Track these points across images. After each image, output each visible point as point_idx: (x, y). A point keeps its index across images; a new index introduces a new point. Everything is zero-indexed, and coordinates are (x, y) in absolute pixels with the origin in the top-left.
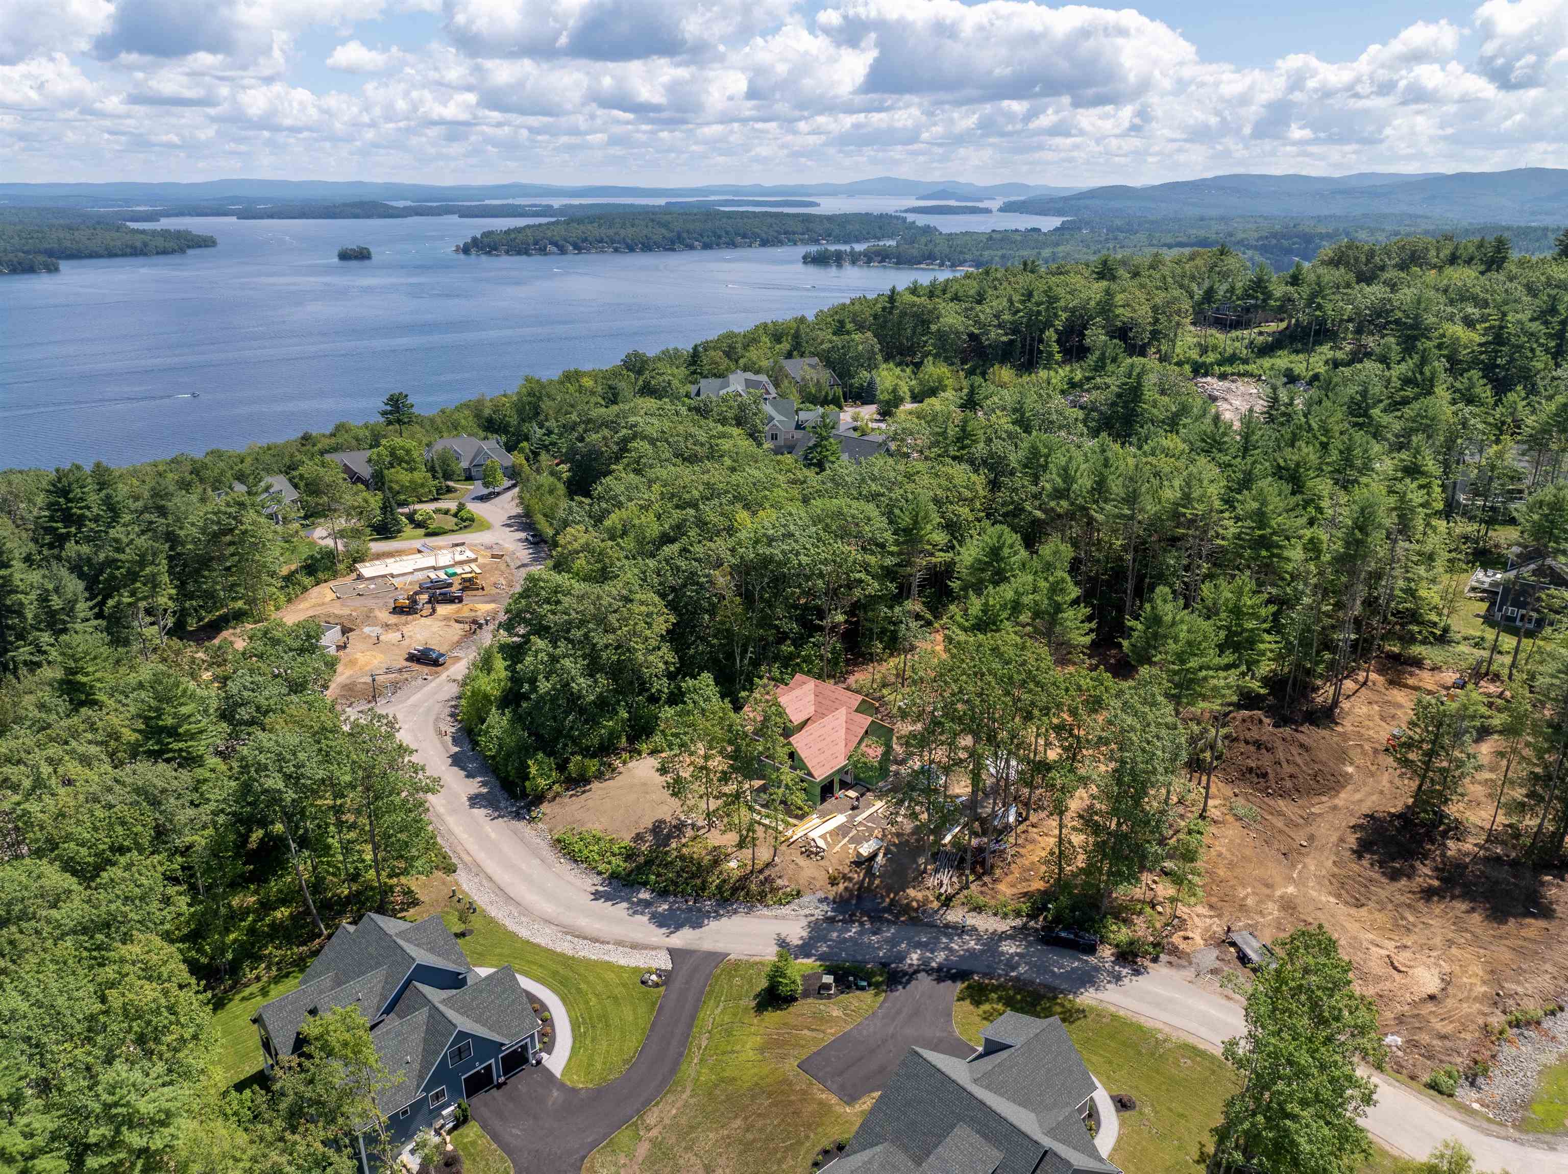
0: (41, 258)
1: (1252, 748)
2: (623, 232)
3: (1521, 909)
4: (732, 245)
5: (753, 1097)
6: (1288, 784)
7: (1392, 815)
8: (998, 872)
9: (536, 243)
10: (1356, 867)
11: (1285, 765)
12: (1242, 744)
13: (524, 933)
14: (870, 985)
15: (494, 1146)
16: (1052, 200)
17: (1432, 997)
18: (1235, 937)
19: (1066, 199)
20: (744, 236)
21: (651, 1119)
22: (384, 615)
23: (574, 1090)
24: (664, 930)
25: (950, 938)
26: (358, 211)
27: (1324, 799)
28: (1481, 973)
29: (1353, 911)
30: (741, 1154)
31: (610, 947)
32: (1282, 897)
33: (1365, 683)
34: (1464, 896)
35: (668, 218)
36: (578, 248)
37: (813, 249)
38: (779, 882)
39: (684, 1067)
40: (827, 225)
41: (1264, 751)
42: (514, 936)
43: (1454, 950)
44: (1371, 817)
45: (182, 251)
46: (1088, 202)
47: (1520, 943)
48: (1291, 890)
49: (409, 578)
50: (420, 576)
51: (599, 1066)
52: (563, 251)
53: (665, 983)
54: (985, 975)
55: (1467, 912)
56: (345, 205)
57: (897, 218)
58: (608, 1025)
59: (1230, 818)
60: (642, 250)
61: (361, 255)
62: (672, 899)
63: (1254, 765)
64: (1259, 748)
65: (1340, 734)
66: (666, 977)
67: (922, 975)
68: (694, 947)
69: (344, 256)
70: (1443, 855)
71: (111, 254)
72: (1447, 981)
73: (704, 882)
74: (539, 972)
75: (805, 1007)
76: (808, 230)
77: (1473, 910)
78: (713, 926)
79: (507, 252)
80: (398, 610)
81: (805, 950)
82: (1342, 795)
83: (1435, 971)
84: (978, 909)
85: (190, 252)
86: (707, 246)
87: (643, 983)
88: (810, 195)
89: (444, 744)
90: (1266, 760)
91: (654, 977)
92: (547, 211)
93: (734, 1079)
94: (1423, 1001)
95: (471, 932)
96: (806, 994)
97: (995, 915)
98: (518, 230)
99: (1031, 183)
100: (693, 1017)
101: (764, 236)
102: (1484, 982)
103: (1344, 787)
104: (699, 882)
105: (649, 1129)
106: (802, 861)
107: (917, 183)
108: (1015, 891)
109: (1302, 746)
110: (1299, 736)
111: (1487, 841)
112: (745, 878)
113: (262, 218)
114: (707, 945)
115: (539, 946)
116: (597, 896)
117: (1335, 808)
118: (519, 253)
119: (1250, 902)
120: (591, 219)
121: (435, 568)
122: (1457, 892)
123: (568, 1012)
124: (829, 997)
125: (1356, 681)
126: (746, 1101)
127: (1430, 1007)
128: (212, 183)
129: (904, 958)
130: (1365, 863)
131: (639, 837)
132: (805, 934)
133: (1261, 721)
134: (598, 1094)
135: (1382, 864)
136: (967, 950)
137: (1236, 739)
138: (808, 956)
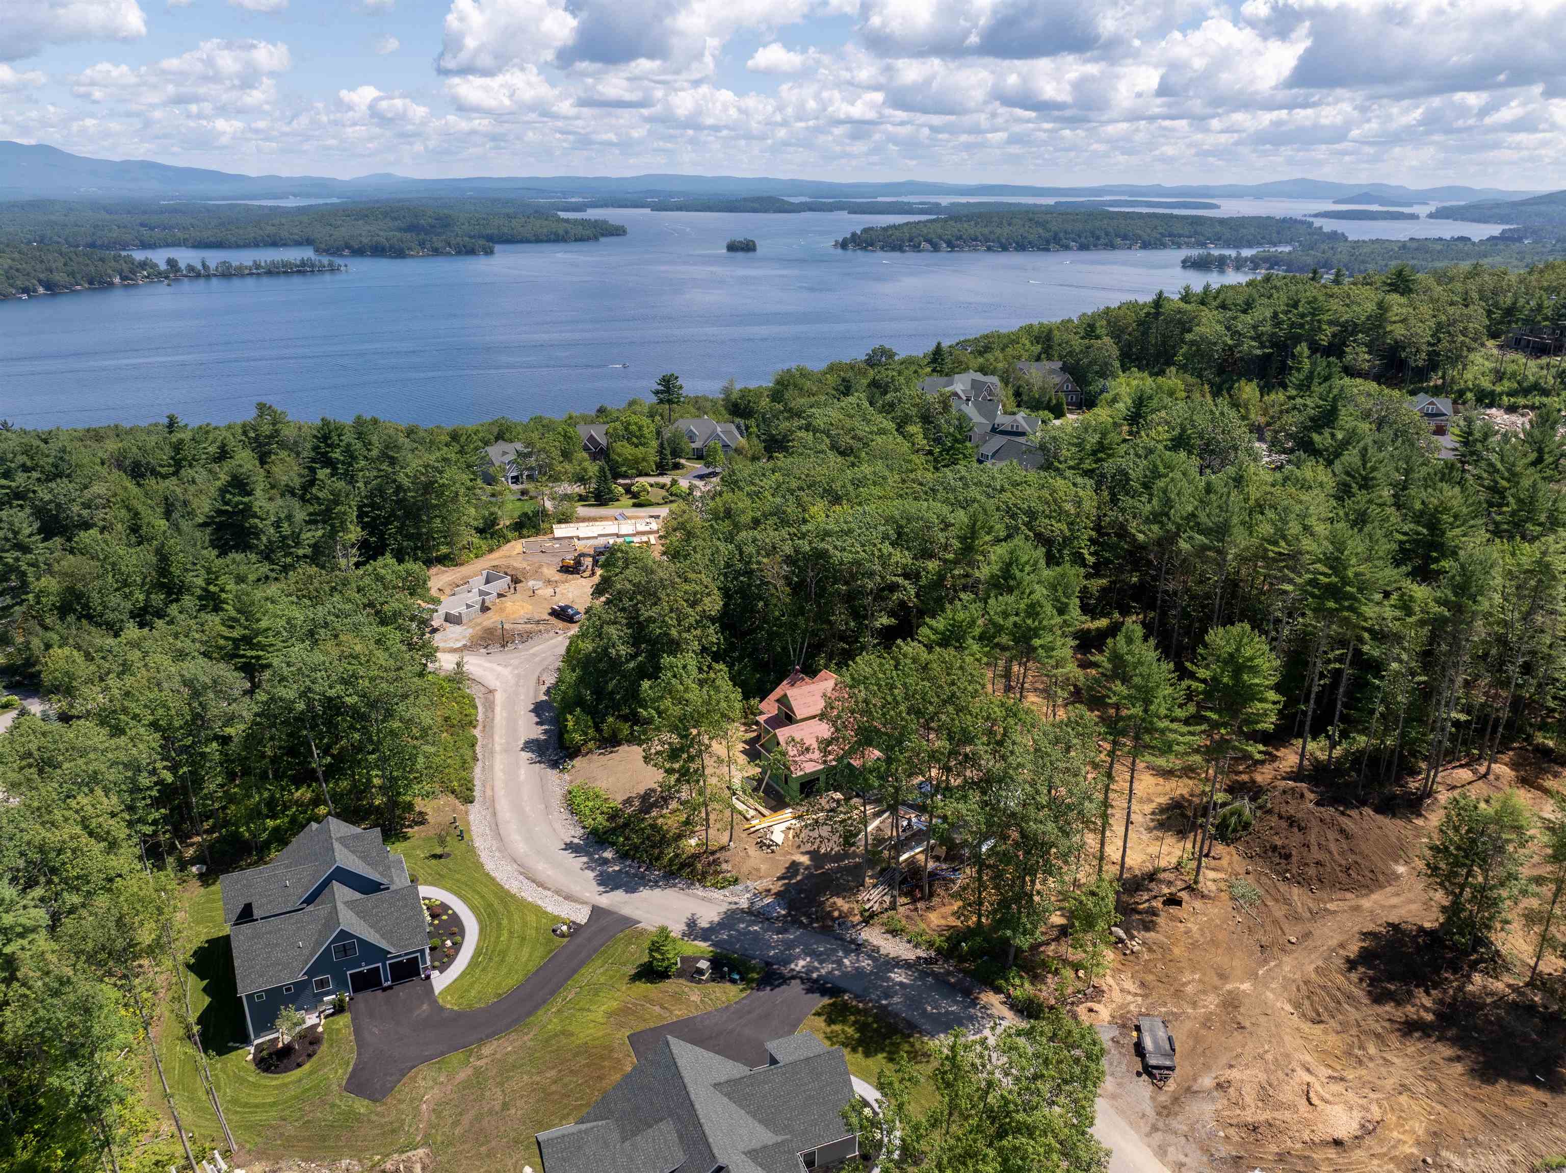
0: (482, 242)
1: (1284, 824)
2: (998, 231)
3: (1525, 1073)
4: (1111, 246)
5: (576, 1055)
6: (1312, 871)
7: (1421, 929)
8: (935, 901)
9: (911, 240)
10: (1340, 979)
11: (1314, 848)
12: (1275, 818)
13: (490, 866)
14: (742, 979)
15: (352, 1038)
16: (1498, 205)
17: (1337, 1143)
18: (1145, 1024)
19: (1514, 204)
20: (1125, 238)
21: (486, 1050)
22: (551, 572)
23: (441, 1009)
24: (601, 889)
25: (847, 953)
26: (756, 205)
27: (1349, 895)
28: (1420, 1133)
29: (1306, 1027)
30: (538, 1101)
31: (549, 893)
32: (1230, 992)
33: (1485, 776)
34: (1454, 1041)
35: (1048, 217)
36: (951, 246)
37: (1195, 253)
38: (724, 866)
39: (540, 1012)
40: (1218, 228)
41: (1296, 830)
42: (479, 866)
43: (1404, 1099)
44: (1395, 927)
45: (596, 238)
46: (1543, 208)
47: (1497, 1110)
48: (1246, 986)
49: (591, 542)
50: (602, 541)
51: (473, 993)
52: (936, 248)
53: (570, 935)
54: (856, 997)
55: (1450, 1060)
56: (745, 200)
57: (1302, 222)
58: (502, 961)
59: (1224, 896)
60: (1016, 249)
61: (748, 247)
62: (628, 863)
63: (1279, 843)
64: (1291, 825)
65: (1417, 828)
66: (576, 929)
67: (796, 983)
68: (616, 909)
69: (732, 247)
70: (1461, 989)
71: (538, 240)
72: (1369, 1130)
73: (661, 853)
74: (477, 901)
75: (670, 985)
76: (1196, 233)
77: (1458, 1059)
78: (645, 894)
79: (882, 248)
80: (566, 569)
81: (705, 934)
82: (1375, 897)
83: (1357, 1115)
84: (894, 932)
85: (603, 240)
86: (1083, 247)
87: (554, 931)
88: (1212, 197)
89: (536, 691)
90: (1295, 839)
91: (565, 928)
92: (934, 208)
93: (572, 1035)
94: (1325, 1144)
95: (448, 855)
96: (680, 974)
97: (909, 942)
98: (895, 227)
99: (1477, 187)
100: (575, 971)
101: (1146, 238)
102: (1418, 1143)
103: (1382, 887)
104: (657, 851)
105: (479, 1058)
106: (753, 851)
107: (1340, 186)
108: (943, 922)
109: (1342, 831)
110: (1343, 820)
111: (1527, 985)
112: (695, 857)
113: (672, 210)
114: (626, 911)
115: (493, 879)
116: (570, 847)
117: (1357, 908)
118: (893, 249)
119: (1189, 989)
120: (969, 218)
121: (618, 536)
122: (1449, 1034)
123: (479, 940)
124: (699, 982)
125: (1474, 772)
126: (569, 1056)
127: (1332, 1153)
128: (637, 178)
129: (790, 963)
130: (1354, 976)
131: (628, 801)
132: (716, 919)
133: (1302, 796)
134: (457, 1017)
135: (1373, 981)
136: (857, 969)
137: (1269, 812)
138: (705, 939)
